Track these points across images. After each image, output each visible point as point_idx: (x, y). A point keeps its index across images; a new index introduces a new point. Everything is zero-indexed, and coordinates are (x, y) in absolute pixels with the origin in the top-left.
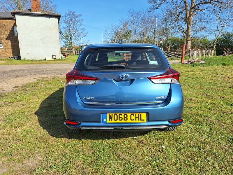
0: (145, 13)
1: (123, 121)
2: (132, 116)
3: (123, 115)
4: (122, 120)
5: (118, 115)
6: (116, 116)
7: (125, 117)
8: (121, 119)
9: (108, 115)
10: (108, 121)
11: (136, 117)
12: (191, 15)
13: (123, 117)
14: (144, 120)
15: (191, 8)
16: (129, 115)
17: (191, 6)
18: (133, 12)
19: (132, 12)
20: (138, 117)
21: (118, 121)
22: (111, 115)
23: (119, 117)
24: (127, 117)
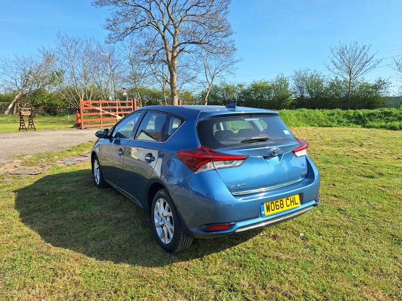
0: (89, 43)
1: (280, 210)
2: (287, 200)
3: (279, 201)
4: (278, 209)
5: (275, 203)
6: (272, 205)
7: (281, 204)
8: (277, 207)
9: (265, 205)
10: (267, 214)
11: (291, 202)
12: (175, 57)
13: (280, 205)
14: (298, 203)
15: (174, 48)
16: (284, 200)
17: (174, 44)
18: (66, 38)
19: (63, 38)
20: (293, 201)
21: (276, 211)
22: (268, 204)
23: (276, 205)
24: (283, 204)
